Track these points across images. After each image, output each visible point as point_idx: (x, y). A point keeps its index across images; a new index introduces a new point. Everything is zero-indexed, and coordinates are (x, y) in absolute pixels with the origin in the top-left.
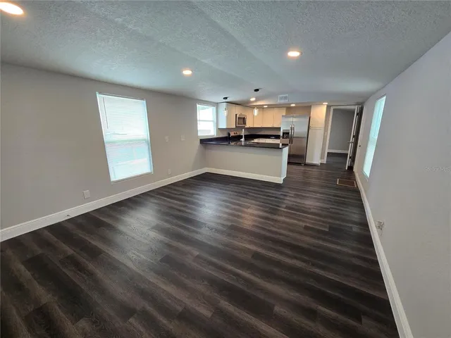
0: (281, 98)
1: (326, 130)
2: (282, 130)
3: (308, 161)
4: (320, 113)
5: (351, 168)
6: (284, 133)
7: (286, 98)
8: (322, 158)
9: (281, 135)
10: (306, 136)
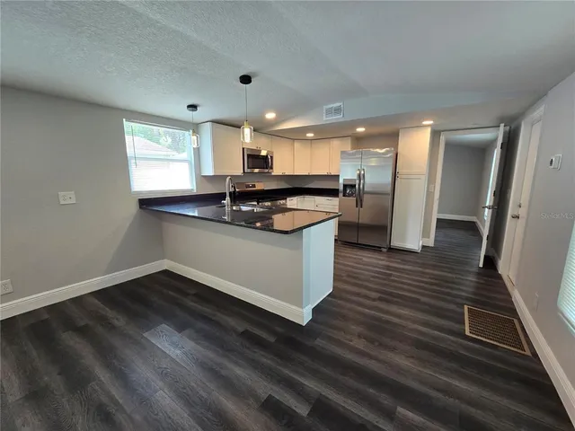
0: (329, 112)
1: (431, 180)
2: (341, 181)
3: (395, 243)
4: (417, 144)
5: (491, 262)
6: (345, 186)
7: (338, 110)
8: (425, 234)
9: (341, 188)
10: (389, 189)
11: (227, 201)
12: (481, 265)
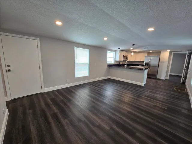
0: (145, 48)
1: (169, 63)
2: (145, 63)
3: (158, 77)
4: (165, 55)
5: (184, 83)
7: (147, 48)
8: (166, 76)
9: (144, 65)
10: (158, 66)
11: (126, 65)
12: (181, 83)
